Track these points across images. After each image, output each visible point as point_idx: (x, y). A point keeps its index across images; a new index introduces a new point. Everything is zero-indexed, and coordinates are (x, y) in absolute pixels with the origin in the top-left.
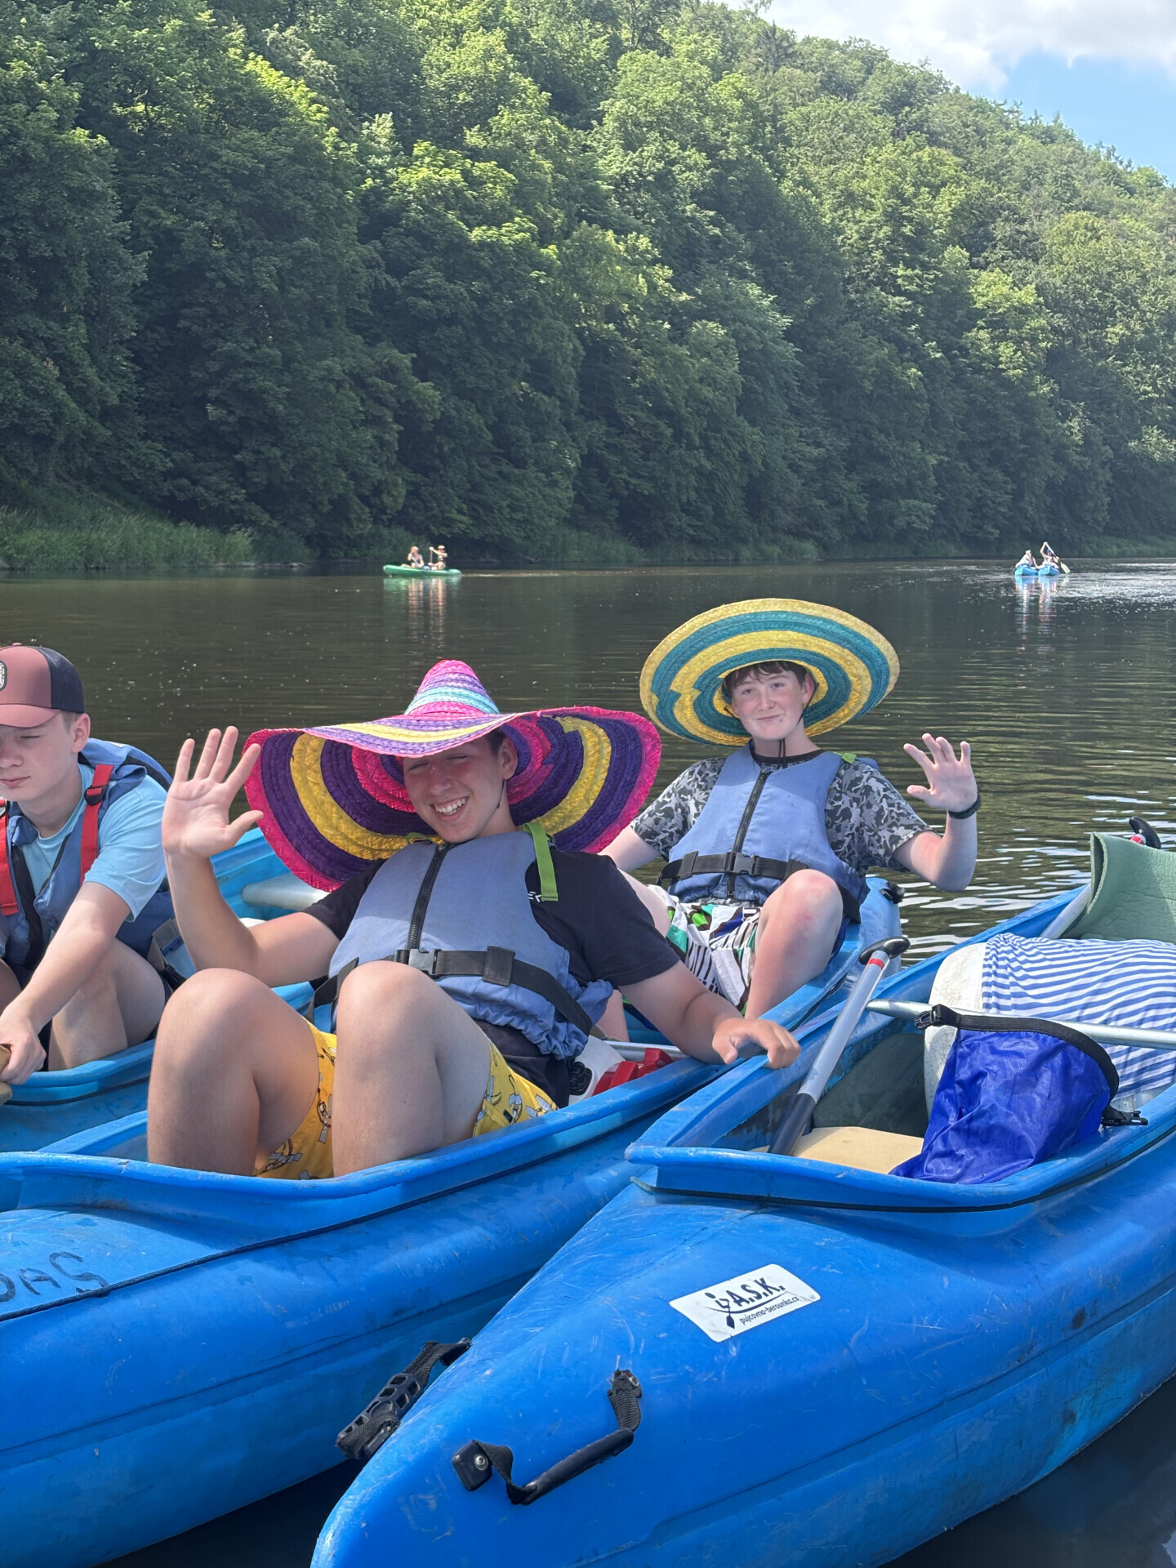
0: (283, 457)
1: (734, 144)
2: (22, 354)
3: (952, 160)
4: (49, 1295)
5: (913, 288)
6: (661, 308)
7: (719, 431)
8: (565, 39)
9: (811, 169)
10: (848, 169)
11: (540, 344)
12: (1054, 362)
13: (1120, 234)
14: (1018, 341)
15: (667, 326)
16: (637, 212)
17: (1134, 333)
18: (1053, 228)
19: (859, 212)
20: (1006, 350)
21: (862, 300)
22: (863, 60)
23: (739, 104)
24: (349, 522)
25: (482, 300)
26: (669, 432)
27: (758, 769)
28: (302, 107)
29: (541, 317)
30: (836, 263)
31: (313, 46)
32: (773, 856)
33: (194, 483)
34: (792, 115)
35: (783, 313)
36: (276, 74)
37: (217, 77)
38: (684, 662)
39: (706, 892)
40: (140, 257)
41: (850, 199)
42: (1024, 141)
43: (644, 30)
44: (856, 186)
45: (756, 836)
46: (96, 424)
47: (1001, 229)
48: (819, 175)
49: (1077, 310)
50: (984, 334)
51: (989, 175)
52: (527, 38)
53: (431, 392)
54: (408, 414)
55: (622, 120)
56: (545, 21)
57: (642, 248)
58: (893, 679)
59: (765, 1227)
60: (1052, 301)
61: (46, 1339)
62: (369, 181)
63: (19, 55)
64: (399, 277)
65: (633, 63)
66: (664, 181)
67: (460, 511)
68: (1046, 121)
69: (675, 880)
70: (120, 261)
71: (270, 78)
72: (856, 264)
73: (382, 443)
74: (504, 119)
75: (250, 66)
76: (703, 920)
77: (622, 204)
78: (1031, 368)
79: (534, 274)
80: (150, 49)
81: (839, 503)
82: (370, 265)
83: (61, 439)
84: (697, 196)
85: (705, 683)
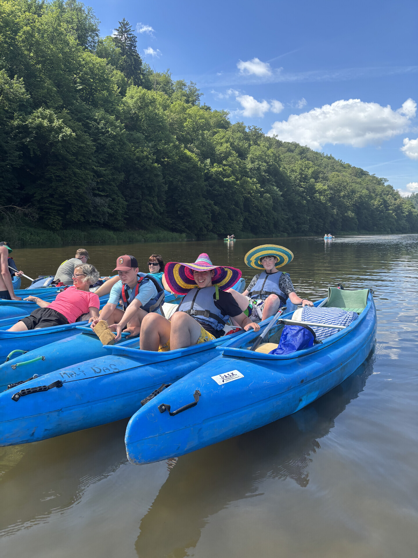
0: (191, 220)
1: (271, 162)
2: (146, 203)
3: (311, 163)
4: (108, 372)
5: (305, 186)
6: (258, 191)
7: (269, 213)
8: (241, 144)
9: (285, 165)
10: (292, 165)
11: (236, 199)
12: (331, 199)
13: (343, 176)
14: (324, 196)
15: (259, 195)
16: (254, 175)
17: (346, 194)
18: (330, 175)
19: (294, 173)
20: (322, 197)
21: (295, 189)
22: (295, 146)
23: (272, 154)
24: (203, 232)
25: (226, 191)
26: (260, 214)
27: (266, 275)
28: (194, 158)
29: (236, 194)
30: (290, 182)
31: (196, 147)
32: (269, 291)
33: (176, 225)
34: (282, 156)
35: (281, 192)
36: (189, 152)
37: (179, 153)
38: (253, 256)
39: (256, 298)
40: (166, 186)
41: (293, 171)
42: (325, 159)
43: (255, 142)
44: (294, 168)
45: (266, 287)
46: (159, 215)
47: (321, 175)
48: (287, 166)
49: (335, 190)
50: (318, 195)
51: (318, 166)
52: (234, 144)
53: (217, 208)
54: (213, 212)
55: (251, 158)
56: (237, 141)
57: (255, 181)
58: (292, 259)
59: (238, 363)
60: (330, 188)
61: (106, 381)
62: (206, 171)
63: (145, 151)
64: (211, 188)
65: (253, 148)
66: (259, 169)
67: (222, 229)
68: (329, 155)
69: (251, 296)
70: (163, 186)
71: (188, 153)
72: (294, 182)
73: (208, 217)
74: (230, 159)
75: (185, 151)
76: (256, 303)
77: (251, 173)
78: (327, 200)
79: (235, 186)
80: (168, 149)
81: (291, 226)
82: (206, 186)
83: (153, 218)
84: (265, 171)
85: (257, 259)
